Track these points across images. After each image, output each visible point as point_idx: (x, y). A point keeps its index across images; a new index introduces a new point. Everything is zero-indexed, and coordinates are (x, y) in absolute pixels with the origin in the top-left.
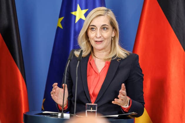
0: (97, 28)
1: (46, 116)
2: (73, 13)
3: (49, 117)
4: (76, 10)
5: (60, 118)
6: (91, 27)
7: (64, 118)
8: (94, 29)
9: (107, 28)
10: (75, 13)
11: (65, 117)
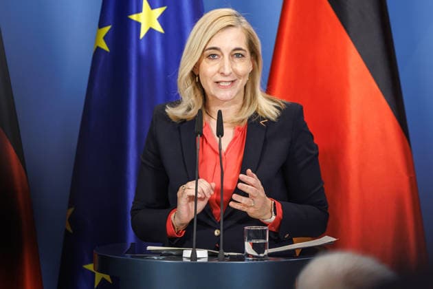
0: (222, 54)
1: (156, 258)
2: (134, 17)
3: (164, 259)
4: (139, 10)
5: (189, 261)
6: (208, 52)
7: (198, 261)
8: (216, 57)
9: (243, 56)
10: (138, 17)
11: (199, 258)
